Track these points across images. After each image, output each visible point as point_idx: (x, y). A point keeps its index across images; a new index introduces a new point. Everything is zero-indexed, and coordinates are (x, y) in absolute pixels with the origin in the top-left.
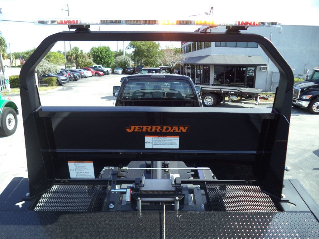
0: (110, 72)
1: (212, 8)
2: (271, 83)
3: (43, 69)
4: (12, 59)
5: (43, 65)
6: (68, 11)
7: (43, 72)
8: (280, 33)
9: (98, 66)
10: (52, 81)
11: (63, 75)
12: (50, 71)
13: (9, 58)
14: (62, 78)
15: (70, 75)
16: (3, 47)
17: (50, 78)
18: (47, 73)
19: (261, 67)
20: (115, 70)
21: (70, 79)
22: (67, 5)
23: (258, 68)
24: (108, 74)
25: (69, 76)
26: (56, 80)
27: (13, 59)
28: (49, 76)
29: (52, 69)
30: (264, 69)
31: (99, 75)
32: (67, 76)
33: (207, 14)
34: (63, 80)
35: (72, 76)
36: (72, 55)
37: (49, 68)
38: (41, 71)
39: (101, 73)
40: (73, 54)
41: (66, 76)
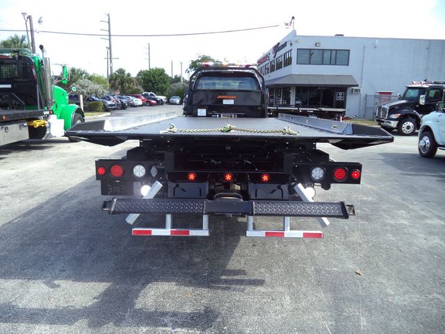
0: (165, 101)
1: (293, 18)
2: (366, 109)
3: (89, 91)
6: (109, 22)
8: (376, 47)
9: (149, 93)
10: (98, 106)
11: (109, 100)
14: (109, 103)
17: (94, 102)
18: (93, 95)
19: (353, 89)
20: (171, 100)
22: (108, 15)
23: (349, 90)
24: (162, 104)
25: (117, 102)
26: (103, 106)
28: (93, 100)
29: (98, 91)
30: (356, 90)
31: (151, 105)
32: (115, 101)
33: (287, 24)
34: (110, 105)
35: (120, 102)
36: (116, 79)
38: (87, 93)
39: (153, 102)
40: (118, 78)
41: (113, 102)
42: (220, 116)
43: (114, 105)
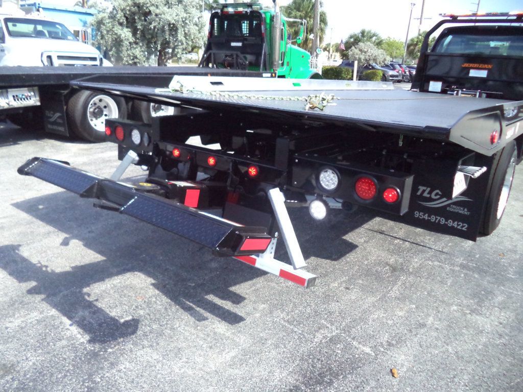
3: (367, 57)
4: (331, 51)
5: (368, 51)
7: (366, 60)
10: (376, 75)
11: (394, 69)
12: (375, 60)
13: (328, 49)
14: (391, 73)
15: (405, 73)
16: (323, 26)
17: (374, 70)
18: (371, 62)
21: (403, 78)
25: (403, 73)
26: (382, 75)
27: (333, 51)
28: (373, 68)
29: (378, 57)
32: (400, 71)
34: (392, 76)
35: (407, 73)
36: (416, 45)
37: (375, 56)
38: (364, 60)
40: (419, 43)
41: (398, 72)
42: (457, 94)
43: (397, 76)
